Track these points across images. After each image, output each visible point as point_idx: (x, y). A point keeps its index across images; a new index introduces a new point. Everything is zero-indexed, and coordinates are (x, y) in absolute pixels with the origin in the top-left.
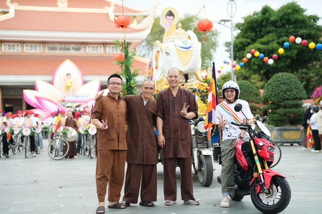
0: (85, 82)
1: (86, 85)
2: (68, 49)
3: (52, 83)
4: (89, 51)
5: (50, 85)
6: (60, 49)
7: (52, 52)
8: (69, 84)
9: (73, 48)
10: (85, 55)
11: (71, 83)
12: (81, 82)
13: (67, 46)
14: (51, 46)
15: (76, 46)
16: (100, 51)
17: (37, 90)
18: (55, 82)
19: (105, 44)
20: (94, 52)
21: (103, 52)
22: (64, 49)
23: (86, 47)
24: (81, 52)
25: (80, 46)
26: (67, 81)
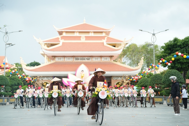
1: (91, 76)
2: (84, 59)
3: (75, 75)
4: (94, 60)
6: (81, 59)
7: (77, 61)
8: (83, 75)
9: (87, 59)
10: (92, 62)
11: (84, 75)
12: (88, 75)
13: (84, 58)
14: (77, 58)
15: (88, 58)
16: (99, 60)
17: (69, 78)
18: (77, 75)
19: (101, 57)
20: (96, 60)
21: (100, 60)
22: (83, 59)
23: (92, 58)
24: (90, 61)
25: (89, 58)
26: (82, 74)
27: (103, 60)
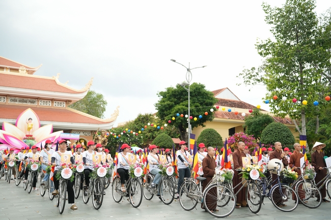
0: (41, 126)
1: (42, 128)
2: (26, 102)
3: (15, 125)
4: (41, 104)
5: (14, 127)
6: (20, 101)
7: (13, 103)
8: (30, 126)
9: (30, 101)
10: (38, 107)
11: (32, 125)
12: (38, 126)
13: (25, 99)
14: (13, 98)
15: (32, 100)
16: (49, 104)
17: (4, 130)
18: (18, 124)
19: (52, 100)
20: (45, 105)
21: (51, 105)
22: (23, 101)
23: (38, 101)
24: (35, 104)
25: (34, 100)
26: (29, 124)
27: (55, 105)
